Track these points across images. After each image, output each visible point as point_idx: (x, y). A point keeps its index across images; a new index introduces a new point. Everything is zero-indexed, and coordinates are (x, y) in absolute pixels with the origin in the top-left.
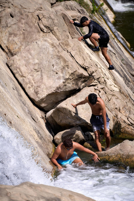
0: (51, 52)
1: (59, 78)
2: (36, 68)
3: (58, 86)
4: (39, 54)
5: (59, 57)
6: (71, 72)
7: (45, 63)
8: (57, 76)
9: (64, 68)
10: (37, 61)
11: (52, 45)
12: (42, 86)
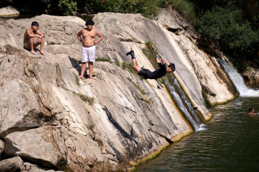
0: (18, 91)
1: (20, 115)
2: (5, 104)
3: (17, 121)
4: (9, 92)
5: (23, 96)
6: (29, 109)
7: (12, 100)
8: (19, 112)
9: (25, 106)
10: (6, 98)
11: (20, 85)
12: (6, 120)
